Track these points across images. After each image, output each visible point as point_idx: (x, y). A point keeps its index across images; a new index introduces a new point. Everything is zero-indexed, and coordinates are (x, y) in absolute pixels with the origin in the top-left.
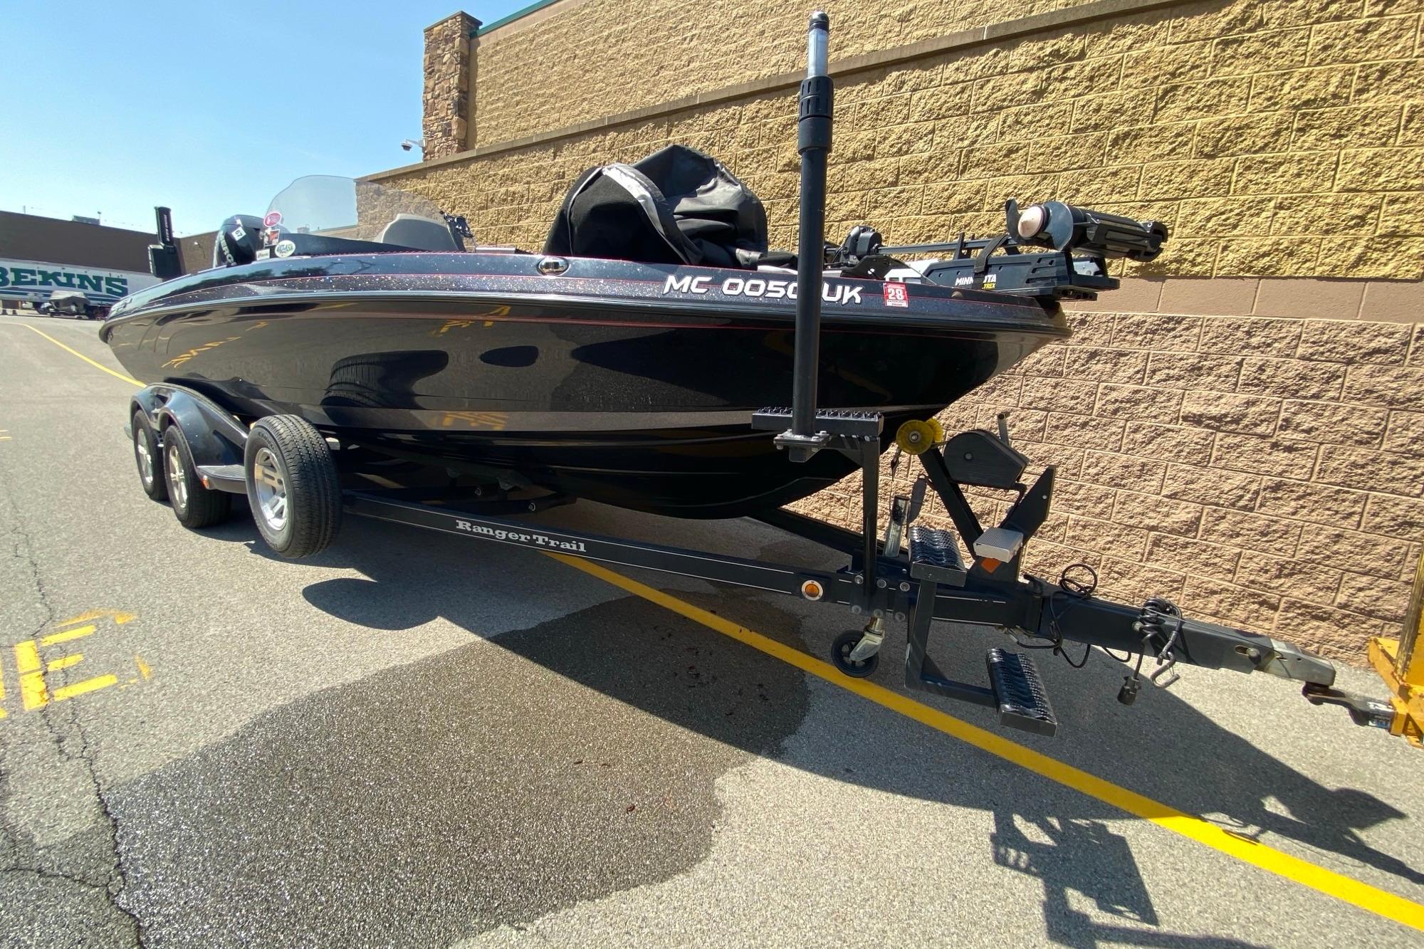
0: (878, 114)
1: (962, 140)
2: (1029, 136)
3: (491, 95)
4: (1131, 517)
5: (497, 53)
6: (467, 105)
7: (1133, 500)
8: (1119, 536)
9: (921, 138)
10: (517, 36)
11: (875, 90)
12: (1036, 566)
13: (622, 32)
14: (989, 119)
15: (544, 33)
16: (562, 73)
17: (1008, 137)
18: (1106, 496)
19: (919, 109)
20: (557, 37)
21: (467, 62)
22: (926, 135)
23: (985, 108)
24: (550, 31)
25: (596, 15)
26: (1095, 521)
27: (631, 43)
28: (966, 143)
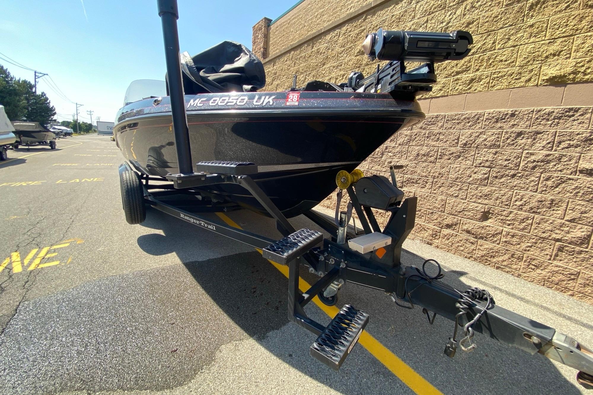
0: (400, 19)
1: (442, 23)
2: (480, 13)
3: (275, 47)
4: (544, 232)
5: (277, 31)
6: (266, 53)
7: (545, 222)
8: (536, 243)
9: (421, 27)
10: (284, 23)
11: (398, 7)
12: (482, 256)
13: (323, 12)
14: (457, 9)
15: (293, 19)
16: (300, 34)
17: (467, 16)
18: (527, 219)
19: (420, 12)
20: (298, 20)
21: (266, 36)
22: (423, 24)
23: (454, 3)
24: (295, 18)
25: (313, 7)
26: (520, 233)
27: (326, 16)
28: (444, 24)
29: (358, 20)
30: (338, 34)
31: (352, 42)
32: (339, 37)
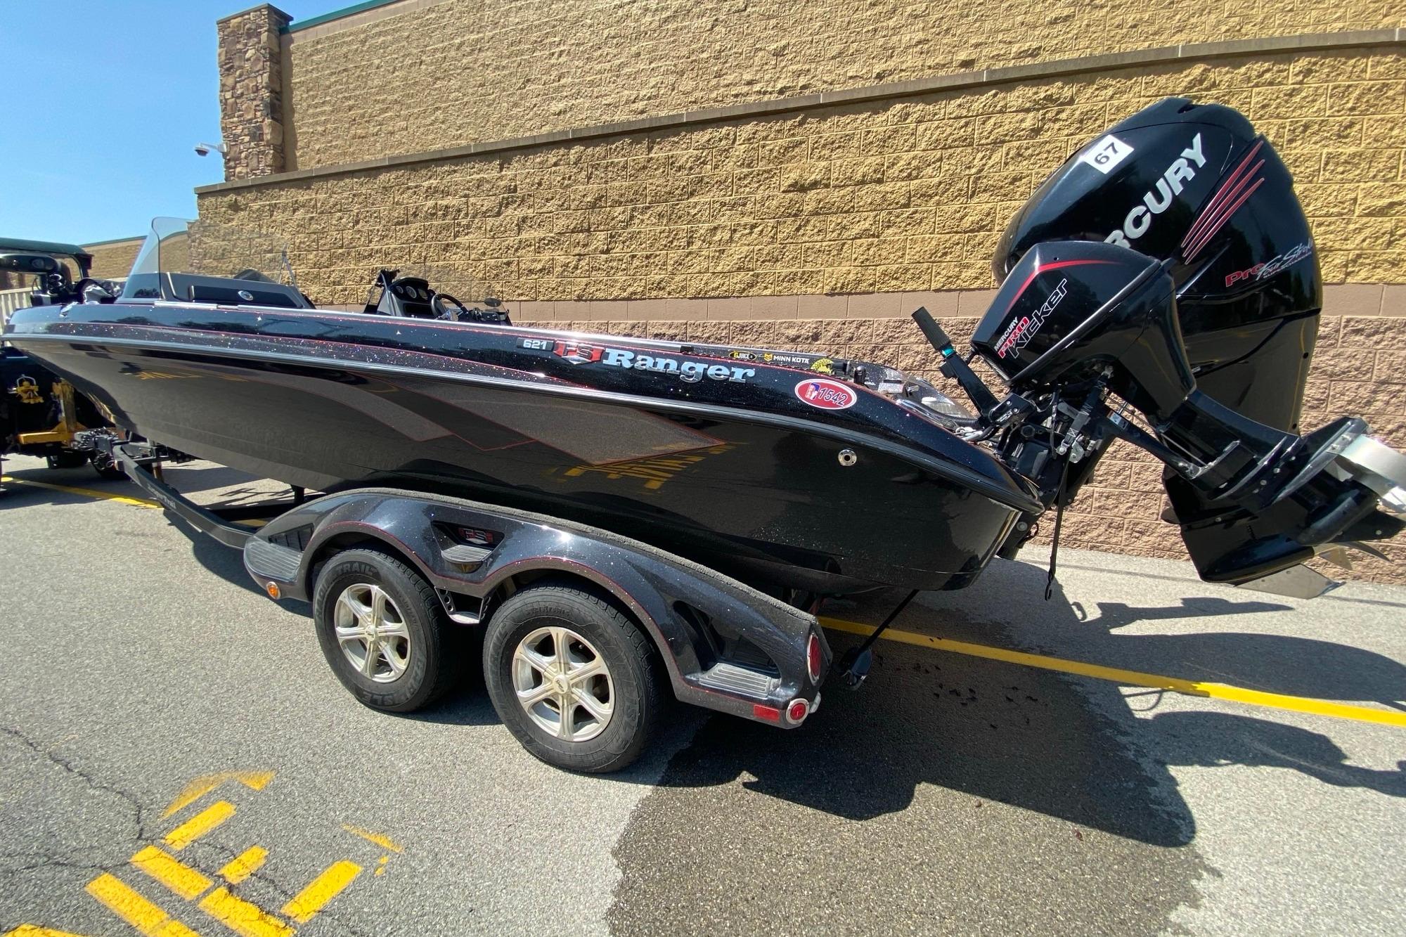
0: (885, 142)
1: (969, 168)
2: (1031, 167)
3: (314, 97)
5: (318, 52)
6: (281, 107)
8: (1138, 501)
9: (929, 165)
10: (343, 35)
11: (880, 119)
12: (1069, 536)
13: (478, 41)
14: (993, 151)
15: (380, 34)
16: (406, 79)
17: (1011, 168)
18: (1124, 469)
19: (926, 139)
20: (396, 40)
21: (279, 60)
22: (934, 163)
23: (989, 141)
24: (385, 33)
25: (444, 22)
26: (1117, 491)
27: (489, 54)
28: (974, 171)
29: (785, 121)
30: (731, 136)
31: (769, 161)
32: (734, 142)
